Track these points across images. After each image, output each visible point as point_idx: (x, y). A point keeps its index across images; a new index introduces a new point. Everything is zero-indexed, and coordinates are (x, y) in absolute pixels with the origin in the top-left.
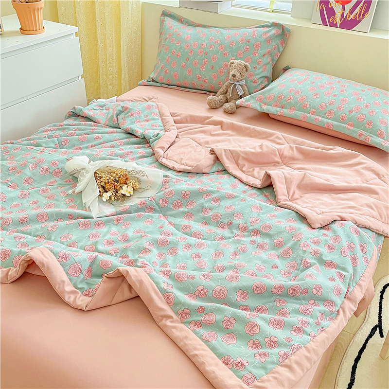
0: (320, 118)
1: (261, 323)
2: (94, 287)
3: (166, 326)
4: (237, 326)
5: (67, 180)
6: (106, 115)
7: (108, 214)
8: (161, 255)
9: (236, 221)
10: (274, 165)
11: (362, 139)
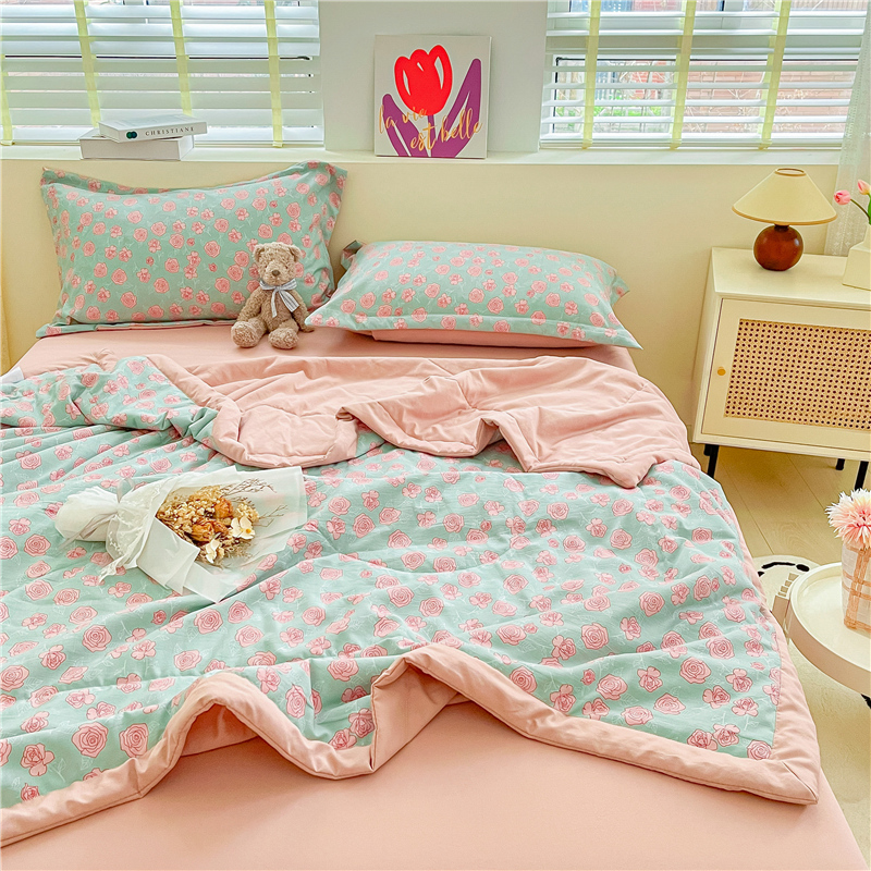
0: (480, 318)
1: (700, 657)
2: (347, 724)
3: (552, 730)
4: (667, 680)
5: (70, 552)
6: (34, 405)
7: (238, 585)
8: (412, 621)
9: (495, 517)
10: (460, 413)
11: (568, 335)
